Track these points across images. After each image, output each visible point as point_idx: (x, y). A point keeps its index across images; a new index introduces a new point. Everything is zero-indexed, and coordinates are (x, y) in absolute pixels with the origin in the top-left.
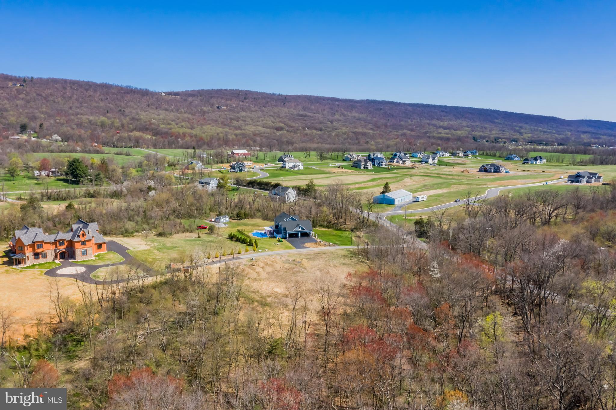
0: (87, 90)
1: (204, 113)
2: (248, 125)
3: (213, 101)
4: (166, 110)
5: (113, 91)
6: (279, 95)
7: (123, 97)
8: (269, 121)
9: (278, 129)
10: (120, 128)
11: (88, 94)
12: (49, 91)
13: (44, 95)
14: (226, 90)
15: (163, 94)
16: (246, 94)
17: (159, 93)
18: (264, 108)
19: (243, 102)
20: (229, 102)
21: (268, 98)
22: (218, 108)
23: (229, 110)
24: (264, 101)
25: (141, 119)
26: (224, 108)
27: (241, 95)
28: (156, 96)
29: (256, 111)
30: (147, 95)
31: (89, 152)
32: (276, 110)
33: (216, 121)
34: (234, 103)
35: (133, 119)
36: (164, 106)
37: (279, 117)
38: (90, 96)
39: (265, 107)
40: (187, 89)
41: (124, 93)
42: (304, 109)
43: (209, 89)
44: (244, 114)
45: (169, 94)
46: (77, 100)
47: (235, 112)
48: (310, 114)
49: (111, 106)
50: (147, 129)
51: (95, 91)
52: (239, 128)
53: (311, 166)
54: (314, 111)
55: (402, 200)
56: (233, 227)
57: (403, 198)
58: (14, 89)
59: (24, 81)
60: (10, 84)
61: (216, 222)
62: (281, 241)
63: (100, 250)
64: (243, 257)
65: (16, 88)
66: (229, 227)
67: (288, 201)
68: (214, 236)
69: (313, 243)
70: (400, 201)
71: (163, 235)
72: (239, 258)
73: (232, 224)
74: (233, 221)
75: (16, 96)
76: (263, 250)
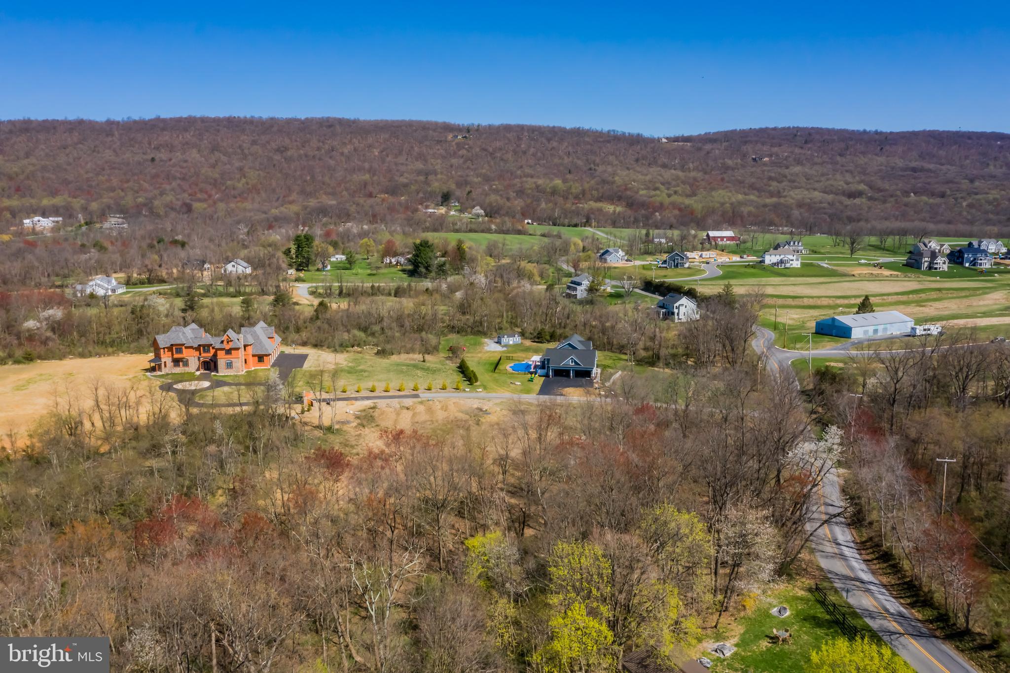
0: (549, 140)
1: (726, 168)
2: (796, 188)
3: (748, 148)
4: (664, 166)
5: (587, 139)
6: (876, 133)
7: (600, 148)
8: (840, 182)
9: (852, 195)
10: (581, 196)
11: (550, 146)
12: (498, 144)
13: (491, 150)
14: (775, 129)
15: (664, 140)
16: (810, 134)
17: (659, 140)
18: (838, 158)
19: (802, 148)
20: (775, 149)
21: (852, 139)
22: (754, 160)
23: (773, 163)
24: (843, 145)
25: (613, 182)
26: (766, 159)
27: (801, 136)
28: (652, 145)
29: (824, 162)
30: (638, 142)
31: (507, 232)
32: (862, 160)
33: (741, 182)
34: (784, 151)
35: (604, 182)
36: (664, 159)
37: (864, 172)
38: (553, 148)
39: (841, 155)
40: (708, 131)
41: (603, 142)
42: (922, 156)
43: (745, 128)
44: (797, 169)
45: (676, 139)
46: (534, 155)
47: (781, 167)
48: (932, 166)
49: (580, 163)
50: (620, 198)
51: (561, 140)
52: (778, 194)
53: (819, 262)
54: (943, 161)
55: (876, 331)
56: (509, 352)
57: (882, 326)
58: (454, 143)
59: (468, 131)
60: (450, 137)
61: (499, 342)
62: (531, 380)
63: (260, 364)
64: (425, 395)
65: (456, 141)
66: (503, 352)
67: (679, 319)
68: (448, 362)
69: (581, 389)
70: (871, 333)
71: (382, 353)
72: (417, 396)
73: (517, 347)
74: (528, 343)
75: (455, 153)
76: (474, 390)
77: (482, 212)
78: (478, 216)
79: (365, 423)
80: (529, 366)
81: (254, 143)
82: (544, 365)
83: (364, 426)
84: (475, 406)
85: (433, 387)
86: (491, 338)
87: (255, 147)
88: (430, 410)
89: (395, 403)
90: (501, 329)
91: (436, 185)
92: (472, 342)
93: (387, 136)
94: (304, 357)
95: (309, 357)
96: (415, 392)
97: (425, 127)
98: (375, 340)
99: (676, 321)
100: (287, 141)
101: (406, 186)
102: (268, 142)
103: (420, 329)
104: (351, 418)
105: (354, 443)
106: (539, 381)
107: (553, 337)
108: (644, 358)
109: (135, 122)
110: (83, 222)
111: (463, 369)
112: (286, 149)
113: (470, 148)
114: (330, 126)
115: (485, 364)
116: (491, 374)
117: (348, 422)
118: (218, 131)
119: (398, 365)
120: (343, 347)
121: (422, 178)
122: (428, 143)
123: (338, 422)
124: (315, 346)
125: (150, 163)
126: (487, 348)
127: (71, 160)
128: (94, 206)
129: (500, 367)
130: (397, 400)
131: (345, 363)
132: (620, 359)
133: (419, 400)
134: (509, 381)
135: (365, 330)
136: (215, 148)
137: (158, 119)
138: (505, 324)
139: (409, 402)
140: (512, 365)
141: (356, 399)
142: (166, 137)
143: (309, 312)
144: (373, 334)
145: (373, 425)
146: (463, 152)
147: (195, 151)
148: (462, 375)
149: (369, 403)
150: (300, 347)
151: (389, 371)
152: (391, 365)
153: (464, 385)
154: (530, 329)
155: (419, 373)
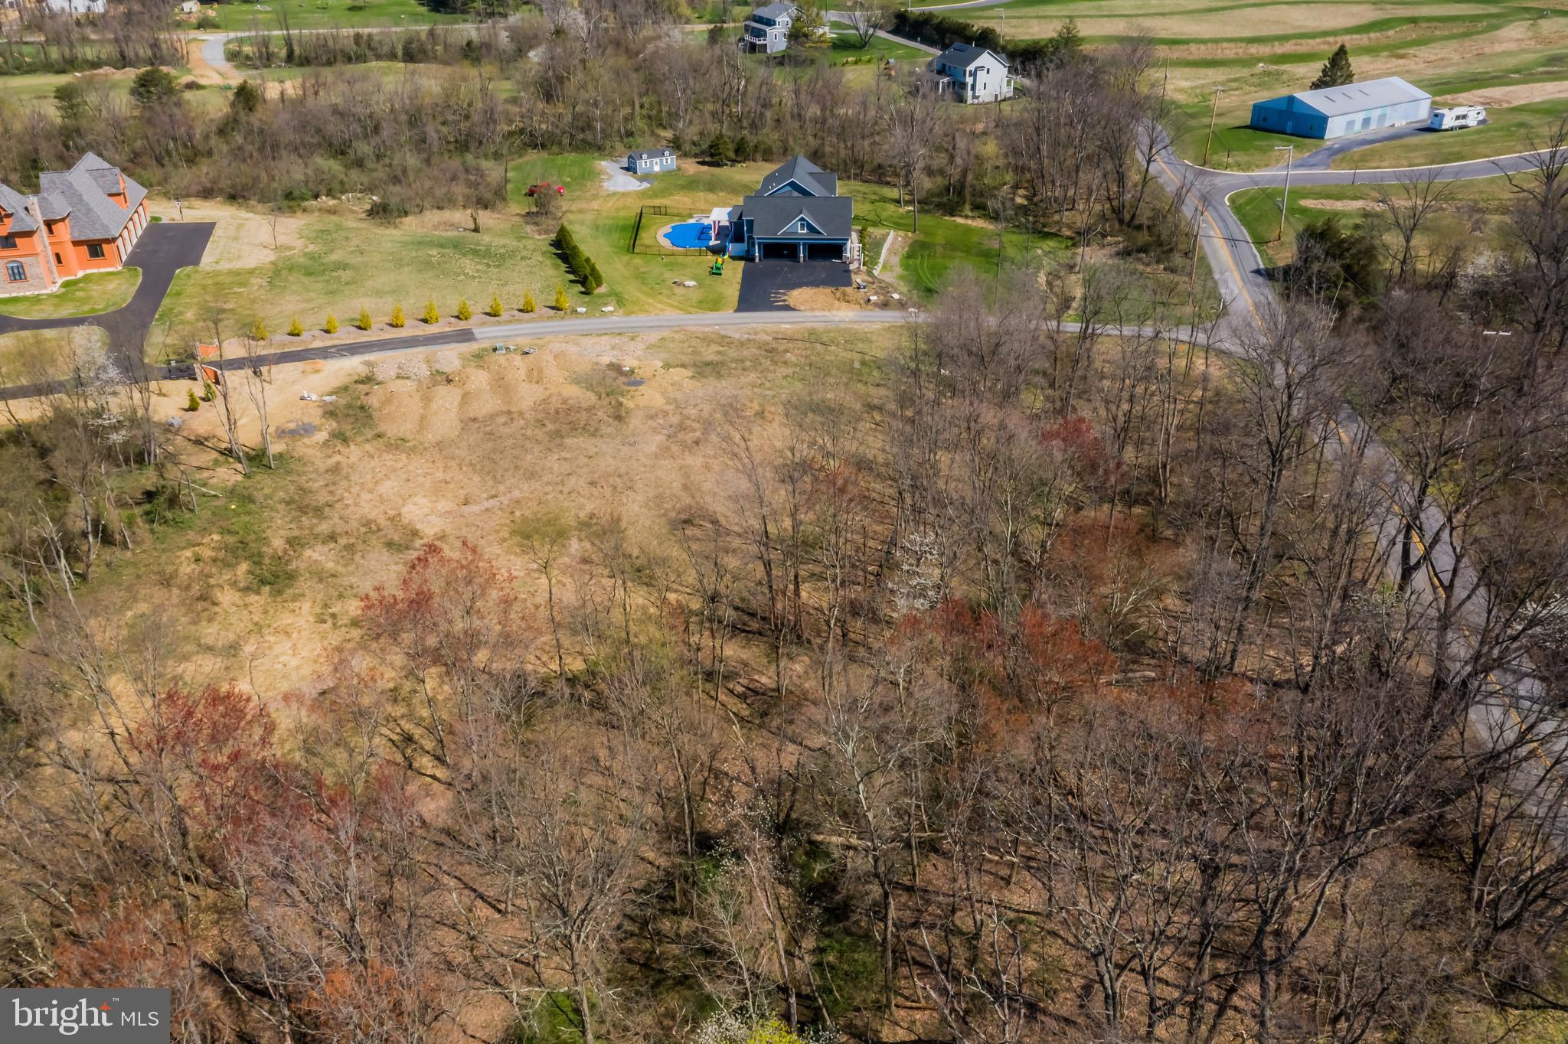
55: (1366, 122)
56: (655, 194)
57: (1378, 112)
61: (630, 169)
62: (716, 272)
63: (97, 261)
64: (487, 333)
66: (643, 194)
67: (974, 97)
68: (529, 228)
69: (828, 290)
70: (1358, 127)
71: (380, 212)
72: (466, 336)
73: (671, 181)
74: (691, 167)
76: (595, 309)
79: (347, 428)
80: (703, 232)
82: (737, 231)
83: (345, 440)
84: (606, 360)
85: (502, 307)
86: (611, 155)
88: (501, 384)
89: (416, 360)
90: (630, 134)
92: (576, 171)
94: (203, 232)
95: (217, 232)
96: (462, 325)
98: (365, 179)
99: (970, 101)
103: (462, 145)
104: (314, 416)
105: (323, 497)
106: (735, 272)
107: (742, 153)
108: (930, 194)
111: (564, 250)
115: (609, 230)
116: (626, 258)
117: (307, 430)
119: (420, 243)
120: (290, 200)
123: (281, 433)
124: (232, 198)
126: (609, 186)
129: (645, 237)
130: (421, 351)
131: (299, 244)
132: (884, 200)
133: (473, 347)
134: (670, 276)
135: (340, 151)
138: (640, 123)
139: (450, 357)
140: (668, 229)
141: (324, 353)
143: (217, 106)
144: (360, 163)
145: (370, 434)
148: (563, 267)
149: (353, 365)
150: (197, 202)
151: (399, 264)
152: (404, 244)
153: (571, 296)
154: (691, 133)
155: (469, 265)
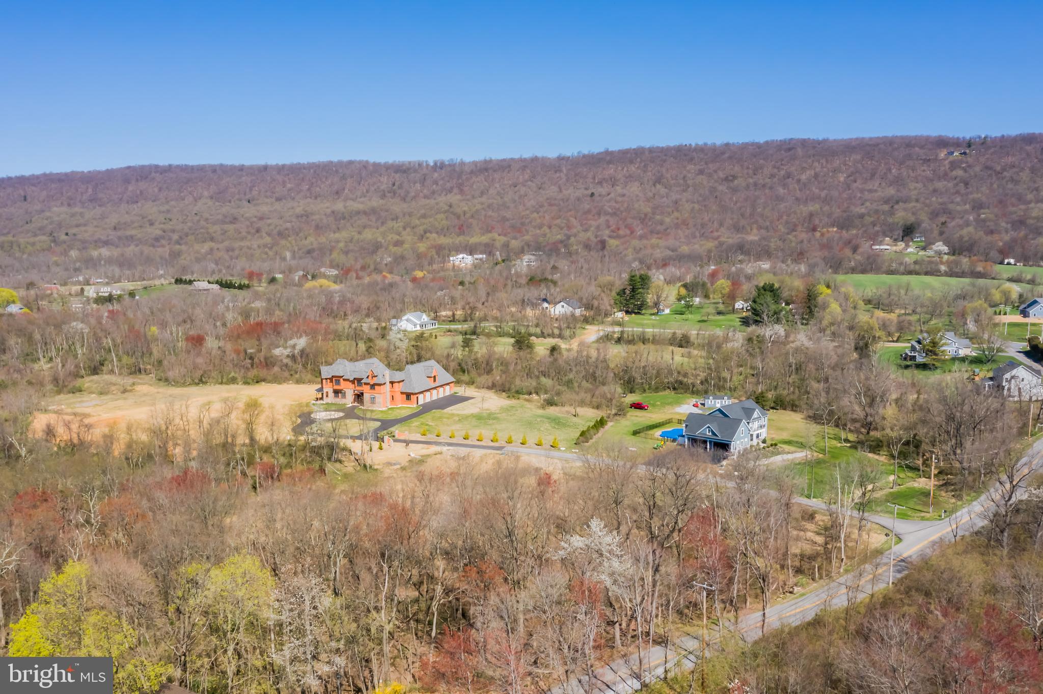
12: (1010, 160)
13: (998, 168)
58: (947, 162)
59: (969, 145)
60: (942, 154)
65: (951, 158)
75: (946, 174)
77: (945, 249)
78: (939, 253)
81: (701, 172)
87: (701, 177)
91: (902, 216)
93: (859, 157)
97: (909, 143)
100: (737, 168)
101: (862, 216)
102: (715, 171)
109: (584, 156)
110: (500, 259)
112: (734, 177)
113: (969, 166)
114: (790, 149)
118: (665, 161)
121: (886, 207)
122: (910, 163)
125: (589, 198)
127: (516, 198)
128: (515, 244)
136: (658, 180)
137: (607, 153)
142: (611, 171)
146: (959, 173)
147: (637, 184)
